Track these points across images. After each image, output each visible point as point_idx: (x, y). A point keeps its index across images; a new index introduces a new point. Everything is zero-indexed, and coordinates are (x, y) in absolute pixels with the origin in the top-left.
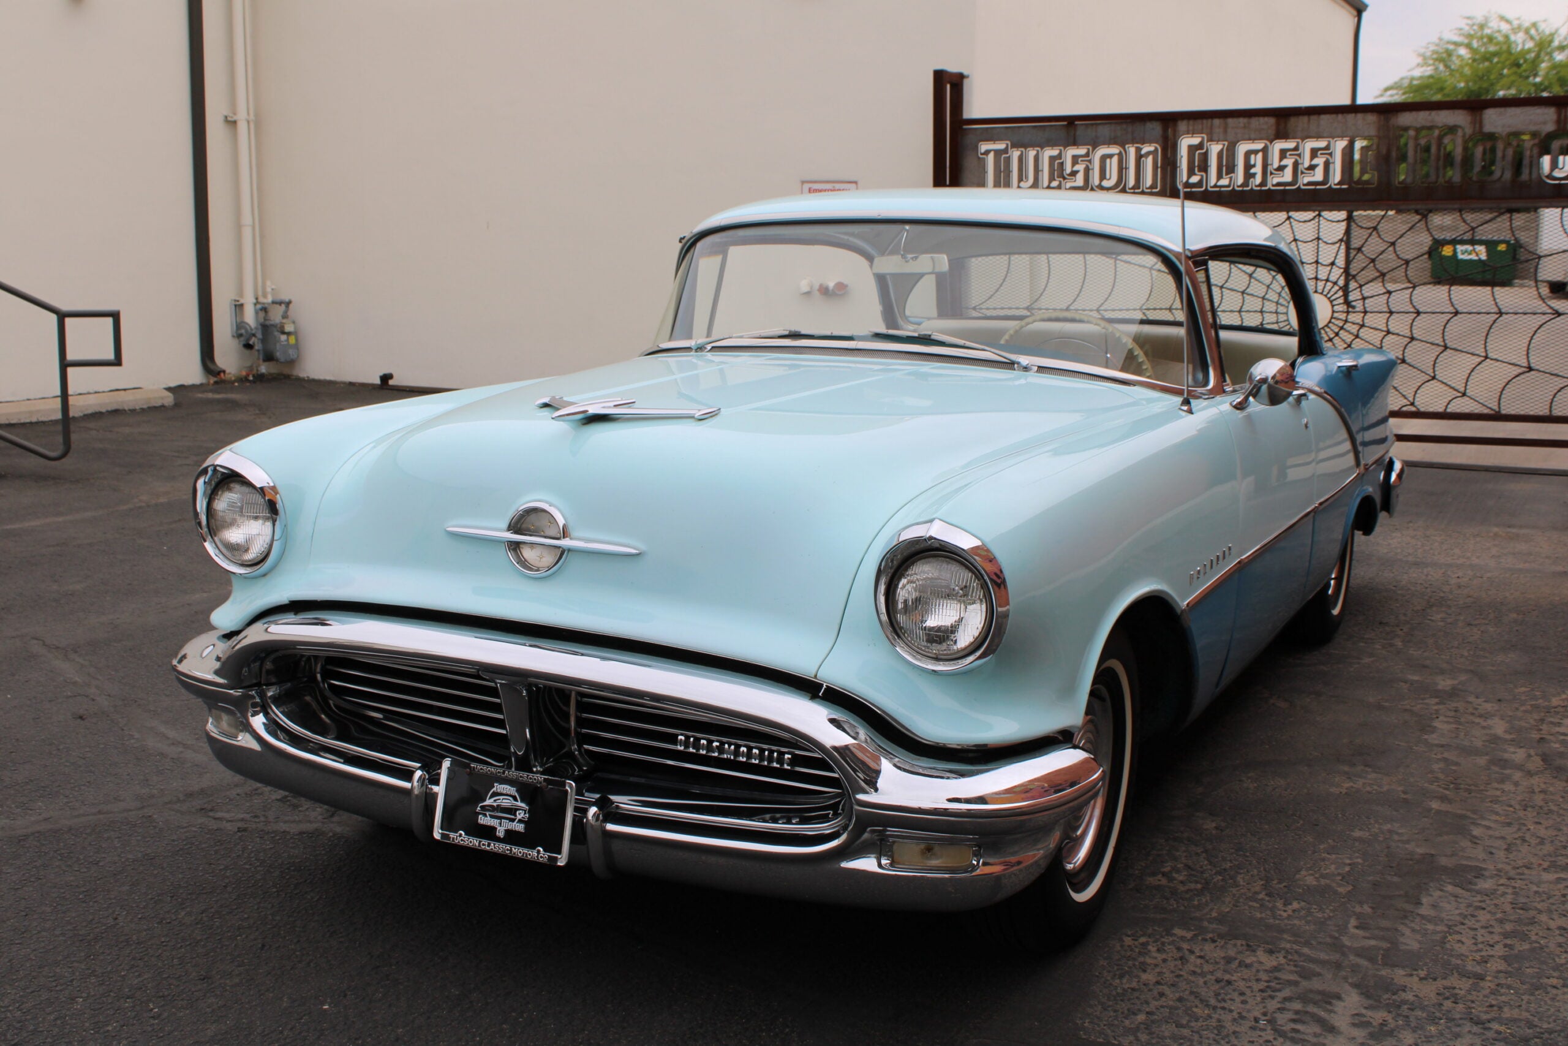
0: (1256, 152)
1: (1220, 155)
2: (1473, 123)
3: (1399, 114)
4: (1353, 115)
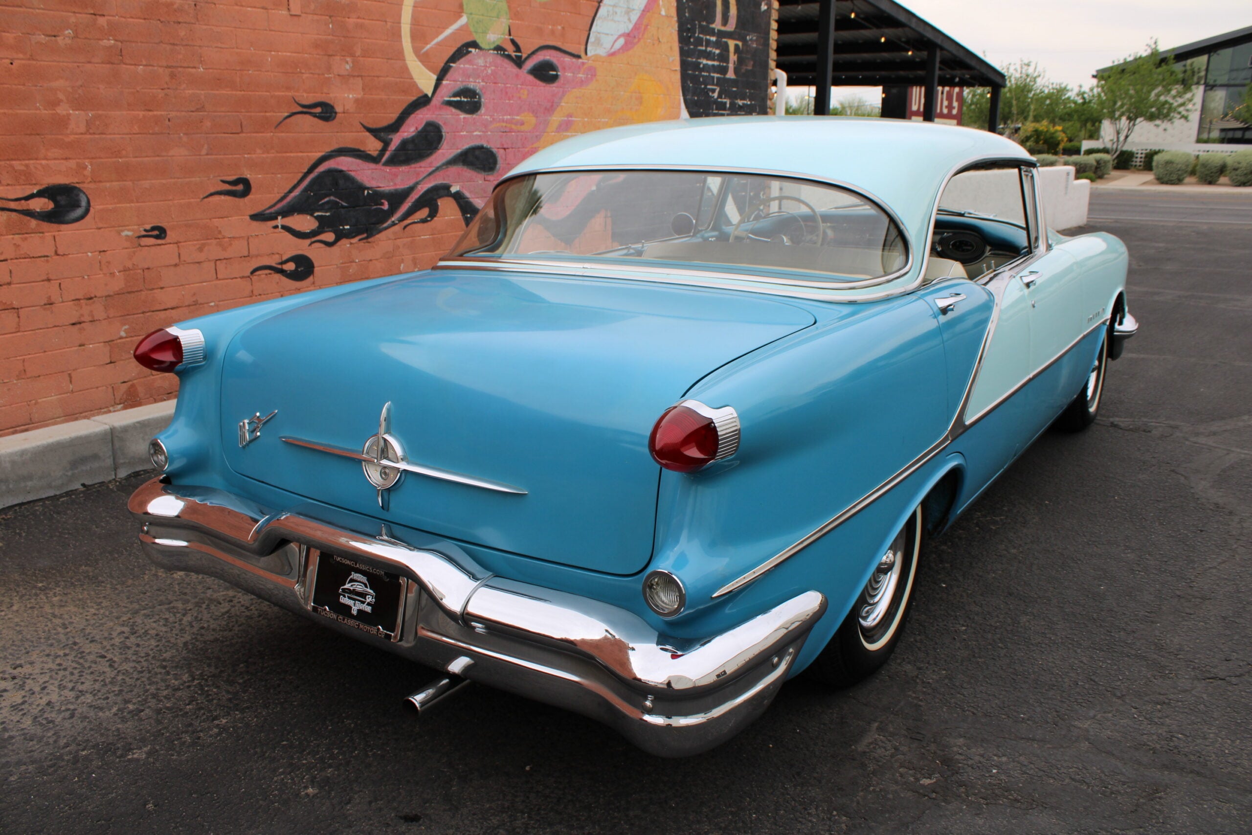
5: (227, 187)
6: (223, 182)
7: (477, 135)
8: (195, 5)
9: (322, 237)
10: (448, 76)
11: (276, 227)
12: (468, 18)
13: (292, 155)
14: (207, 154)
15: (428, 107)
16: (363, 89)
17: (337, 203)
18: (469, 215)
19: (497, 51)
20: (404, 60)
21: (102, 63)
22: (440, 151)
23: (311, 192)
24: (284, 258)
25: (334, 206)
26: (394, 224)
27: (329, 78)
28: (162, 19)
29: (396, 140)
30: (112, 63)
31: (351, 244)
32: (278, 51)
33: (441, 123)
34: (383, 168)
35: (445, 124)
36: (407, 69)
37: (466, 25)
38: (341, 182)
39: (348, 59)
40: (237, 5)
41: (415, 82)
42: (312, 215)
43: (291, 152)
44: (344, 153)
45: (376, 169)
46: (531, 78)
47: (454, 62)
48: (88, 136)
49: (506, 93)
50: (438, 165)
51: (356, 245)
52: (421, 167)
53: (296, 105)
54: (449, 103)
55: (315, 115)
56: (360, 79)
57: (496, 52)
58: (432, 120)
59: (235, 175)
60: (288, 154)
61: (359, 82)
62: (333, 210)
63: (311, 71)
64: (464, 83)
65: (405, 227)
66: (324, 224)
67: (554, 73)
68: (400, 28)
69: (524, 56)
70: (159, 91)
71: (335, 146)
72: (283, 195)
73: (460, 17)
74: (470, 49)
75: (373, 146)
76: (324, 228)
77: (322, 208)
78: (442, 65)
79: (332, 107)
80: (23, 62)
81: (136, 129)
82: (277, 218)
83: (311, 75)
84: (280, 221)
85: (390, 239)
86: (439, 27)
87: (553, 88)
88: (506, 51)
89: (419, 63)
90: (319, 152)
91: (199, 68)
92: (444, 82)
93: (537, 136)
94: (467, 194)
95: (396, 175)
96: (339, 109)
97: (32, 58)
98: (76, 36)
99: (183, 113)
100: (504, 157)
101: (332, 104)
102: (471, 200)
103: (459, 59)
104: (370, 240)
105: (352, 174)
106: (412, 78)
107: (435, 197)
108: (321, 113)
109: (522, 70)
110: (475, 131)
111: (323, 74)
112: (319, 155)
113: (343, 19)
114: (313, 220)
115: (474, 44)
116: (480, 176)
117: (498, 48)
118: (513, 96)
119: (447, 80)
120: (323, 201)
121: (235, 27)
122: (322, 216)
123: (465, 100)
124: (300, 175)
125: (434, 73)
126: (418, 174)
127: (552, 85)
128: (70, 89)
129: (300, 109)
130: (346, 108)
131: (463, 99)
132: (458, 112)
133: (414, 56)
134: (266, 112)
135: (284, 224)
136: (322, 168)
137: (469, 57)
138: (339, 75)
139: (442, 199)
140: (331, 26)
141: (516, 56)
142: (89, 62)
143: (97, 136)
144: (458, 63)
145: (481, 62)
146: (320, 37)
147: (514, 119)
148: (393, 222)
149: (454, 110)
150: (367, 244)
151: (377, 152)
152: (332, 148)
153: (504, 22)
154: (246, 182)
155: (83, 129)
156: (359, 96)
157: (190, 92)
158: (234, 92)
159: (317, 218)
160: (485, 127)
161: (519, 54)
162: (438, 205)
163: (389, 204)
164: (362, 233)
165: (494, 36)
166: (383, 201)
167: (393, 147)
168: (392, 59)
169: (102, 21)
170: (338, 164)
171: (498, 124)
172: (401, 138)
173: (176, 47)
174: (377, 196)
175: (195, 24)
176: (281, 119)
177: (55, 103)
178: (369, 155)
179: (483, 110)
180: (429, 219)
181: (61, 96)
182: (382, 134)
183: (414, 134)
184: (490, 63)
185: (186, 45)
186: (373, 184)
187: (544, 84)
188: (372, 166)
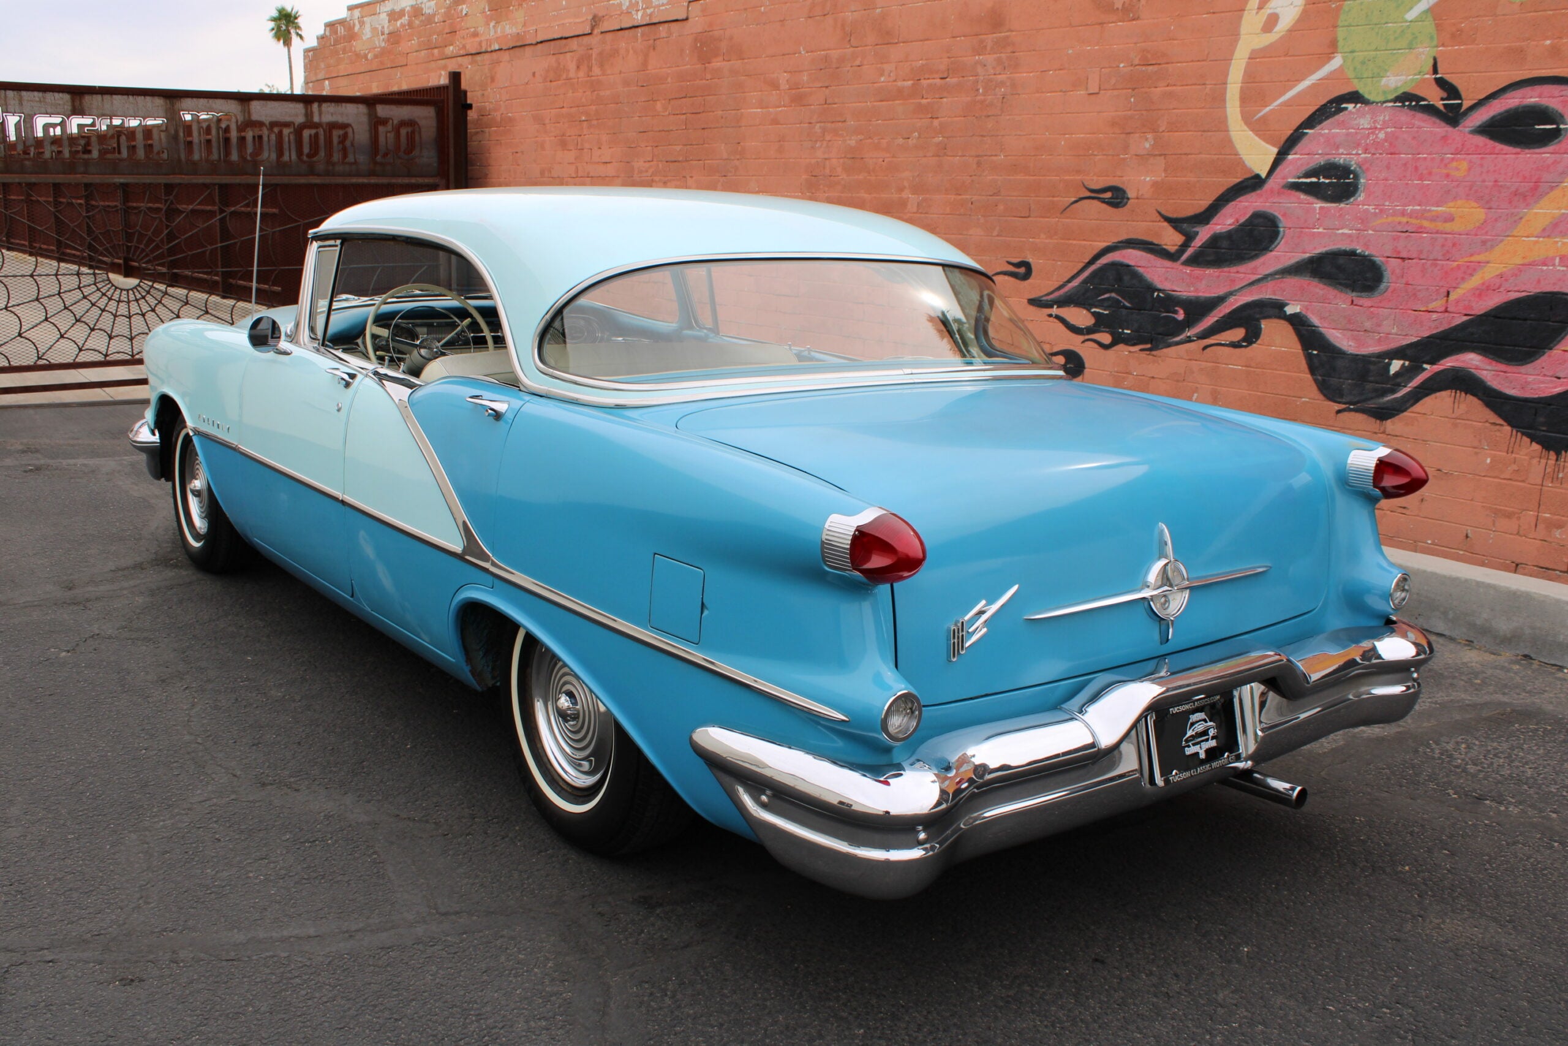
0: (54, 126)
1: (17, 126)
2: (243, 111)
3: (182, 100)
4: (143, 97)
5: (1011, 269)
6: (1009, 263)
7: (1343, 234)
8: (1003, 98)
9: (1096, 336)
10: (1298, 148)
11: (1050, 316)
12: (1345, 59)
13: (1075, 242)
14: (998, 236)
15: (1259, 192)
16: (1165, 170)
17: (1118, 302)
18: (1315, 352)
19: (1403, 102)
20: (1228, 131)
21: (933, 156)
22: (1273, 253)
23: (1091, 284)
24: (1055, 349)
25: (1114, 305)
26: (1189, 340)
27: (1124, 159)
28: (977, 115)
29: (1204, 234)
30: (939, 156)
31: (1130, 352)
32: (1072, 134)
33: (1276, 214)
34: (1181, 267)
35: (1284, 215)
36: (1230, 141)
37: (1341, 70)
38: (1126, 278)
39: (1149, 136)
40: (1038, 92)
41: (1241, 158)
42: (1089, 310)
43: (1074, 239)
44: (1131, 245)
45: (1172, 268)
46: (1481, 140)
47: (1312, 127)
48: (918, 215)
49: (1416, 168)
50: (1267, 272)
51: (1136, 355)
52: (1238, 272)
53: (1084, 189)
54: (1296, 187)
55: (1103, 201)
56: (1163, 157)
57: (1400, 104)
58: (1264, 210)
59: (1019, 258)
60: (1071, 242)
61: (1161, 161)
62: (1113, 309)
63: (1104, 153)
64: (1327, 157)
65: (1205, 348)
66: (1101, 323)
67: (1554, 126)
68: (1225, 89)
69: (1466, 104)
70: (968, 177)
71: (1124, 237)
72: (1061, 283)
73: (1329, 59)
74: (1344, 106)
75: (1171, 239)
76: (1100, 326)
77: (1100, 304)
78: (1292, 132)
79: (1123, 192)
80: (890, 159)
81: (948, 210)
82: (1052, 307)
83: (1105, 157)
84: (1055, 310)
85: (1182, 358)
86: (1288, 81)
87: (1545, 154)
88: (1424, 100)
89: (1251, 133)
90: (1104, 241)
91: (1000, 156)
92: (1290, 157)
93: (1484, 243)
94: (1315, 320)
95: (1199, 279)
96: (1131, 194)
97: (893, 157)
98: (919, 137)
99: (984, 197)
100: (1398, 271)
101: (1125, 188)
102: (1323, 330)
103: (1320, 122)
104: (1154, 353)
105: (1140, 270)
106: (1237, 154)
107: (1258, 316)
108: (1111, 198)
109: (1460, 128)
110: (1342, 229)
111: (1118, 155)
112: (1103, 245)
113: (1147, 90)
114: (1089, 315)
115: (1355, 97)
116: (1343, 295)
117: (1408, 99)
118: (1430, 174)
119: (1295, 154)
120: (1103, 297)
121: (1034, 114)
122: (1099, 313)
123: (1327, 181)
124: (1081, 265)
125: (1274, 145)
126: (1233, 281)
127: (1537, 150)
128: (911, 178)
129: (1088, 194)
130: (1140, 193)
131: (1322, 180)
132: (1310, 199)
133: (1243, 124)
134: (1053, 197)
135: (1058, 313)
136: (1104, 260)
137: (1340, 117)
138: (1136, 155)
139: (1268, 320)
140: (1132, 100)
141: (1444, 105)
142: (925, 156)
143: (923, 215)
144: (1319, 127)
145: (1365, 122)
146: (1120, 113)
147: (1430, 211)
148: (1189, 337)
149: (1303, 196)
150: (1151, 357)
151: (1176, 248)
152: (1120, 239)
153: (1425, 54)
154: (1027, 265)
155: (915, 210)
156: (1160, 176)
157: (991, 178)
158: (1027, 177)
159: (1094, 314)
160: (1362, 223)
161: (1459, 102)
162: (1260, 329)
163: (1185, 313)
164: (1146, 343)
165: (1396, 81)
166: (1177, 308)
167: (1197, 243)
168: (1209, 131)
169: (936, 122)
170: (1124, 257)
171: (1390, 219)
172: (1212, 233)
173: (985, 139)
174: (1170, 302)
175: (1001, 115)
176: (1067, 205)
177: (901, 190)
178: (1165, 249)
179: (1361, 197)
180: (1244, 344)
181: (906, 184)
182: (1185, 225)
183: (1233, 227)
184: (1384, 122)
185: (992, 136)
186: (1167, 286)
187: (1518, 150)
188: (1168, 263)
